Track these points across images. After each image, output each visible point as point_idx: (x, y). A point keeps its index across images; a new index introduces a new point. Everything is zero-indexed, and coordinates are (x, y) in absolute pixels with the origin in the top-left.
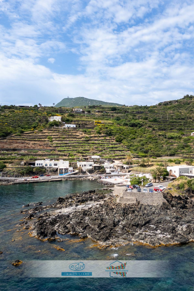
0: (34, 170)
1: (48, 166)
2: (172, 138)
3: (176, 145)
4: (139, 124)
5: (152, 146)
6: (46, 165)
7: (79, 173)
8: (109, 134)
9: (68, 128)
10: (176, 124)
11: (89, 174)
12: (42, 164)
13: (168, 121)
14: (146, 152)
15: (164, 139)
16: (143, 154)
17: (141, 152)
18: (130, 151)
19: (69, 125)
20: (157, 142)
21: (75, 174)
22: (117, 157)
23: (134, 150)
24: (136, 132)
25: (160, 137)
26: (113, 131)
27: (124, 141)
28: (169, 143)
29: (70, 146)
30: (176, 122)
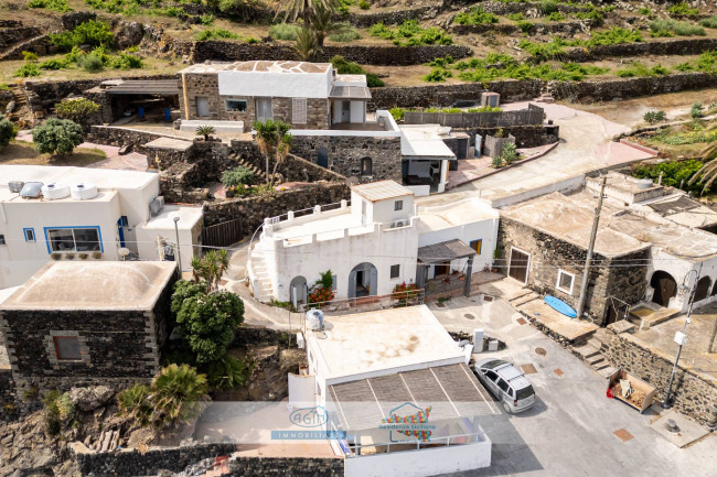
22: (611, 71)
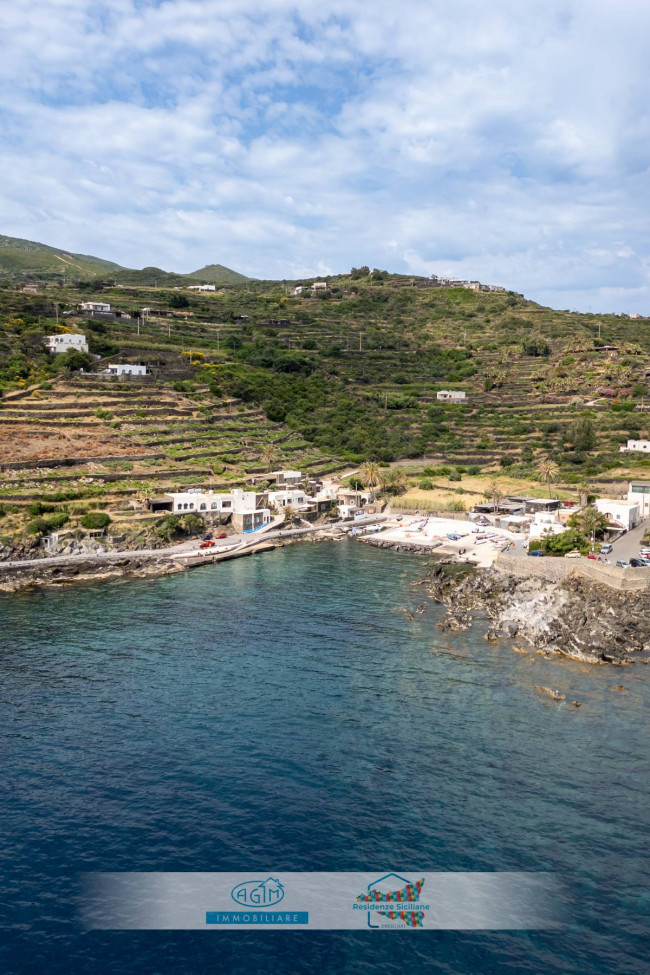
0: (182, 523)
1: (209, 509)
2: (398, 407)
3: (418, 428)
4: (304, 363)
5: (363, 432)
6: (203, 507)
7: (289, 523)
8: (245, 396)
9: (128, 376)
10: (384, 364)
11: (312, 526)
12: (192, 505)
13: (362, 353)
14: (357, 450)
15: (381, 410)
16: (356, 457)
17: (347, 449)
18: (318, 447)
19: (127, 368)
20: (367, 419)
21: (280, 527)
23: (327, 444)
24: (305, 390)
25: (369, 404)
26: (250, 387)
27: (290, 418)
28: (397, 421)
29: (181, 441)
30: (383, 358)
